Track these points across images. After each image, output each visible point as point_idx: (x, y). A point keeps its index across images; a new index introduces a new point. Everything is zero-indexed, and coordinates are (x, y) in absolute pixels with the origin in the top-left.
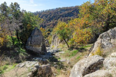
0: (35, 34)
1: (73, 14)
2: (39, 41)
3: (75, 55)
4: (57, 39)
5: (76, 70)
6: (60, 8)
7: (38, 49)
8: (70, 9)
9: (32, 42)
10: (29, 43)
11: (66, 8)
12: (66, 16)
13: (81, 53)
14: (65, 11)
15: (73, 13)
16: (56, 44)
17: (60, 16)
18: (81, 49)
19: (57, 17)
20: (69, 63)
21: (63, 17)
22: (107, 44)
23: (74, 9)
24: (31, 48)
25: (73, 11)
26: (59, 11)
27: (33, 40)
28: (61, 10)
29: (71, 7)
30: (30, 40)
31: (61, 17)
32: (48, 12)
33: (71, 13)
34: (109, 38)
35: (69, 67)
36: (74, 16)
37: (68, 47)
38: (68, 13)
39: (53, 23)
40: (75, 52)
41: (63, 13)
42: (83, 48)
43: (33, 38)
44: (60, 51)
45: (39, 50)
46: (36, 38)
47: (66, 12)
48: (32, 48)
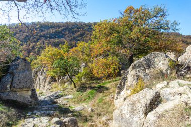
0: (19, 68)
1: (63, 34)
2: (29, 81)
3: (93, 98)
4: (42, 77)
5: (124, 113)
6: (39, 23)
7: (26, 96)
8: (58, 25)
9: (15, 85)
10: (8, 86)
11: (50, 23)
12: (51, 38)
13: (102, 94)
14: (49, 28)
15: (63, 32)
16: (42, 86)
17: (41, 36)
18: (98, 88)
19: (35, 38)
20: (93, 111)
21: (46, 38)
22: (145, 76)
23: (64, 26)
24: (12, 96)
25: (63, 30)
26: (37, 27)
27: (16, 80)
28: (42, 27)
29: (60, 22)
30: (10, 80)
31: (43, 39)
32: (16, 28)
33: (60, 32)
34: (143, 68)
35: (96, 117)
36: (65, 38)
37: (75, 87)
38: (55, 33)
39: (26, 48)
40: (91, 94)
41: (46, 32)
42: (100, 86)
43: (16, 75)
44: (62, 96)
45: (27, 98)
46: (22, 75)
47: (51, 30)
48: (15, 96)
